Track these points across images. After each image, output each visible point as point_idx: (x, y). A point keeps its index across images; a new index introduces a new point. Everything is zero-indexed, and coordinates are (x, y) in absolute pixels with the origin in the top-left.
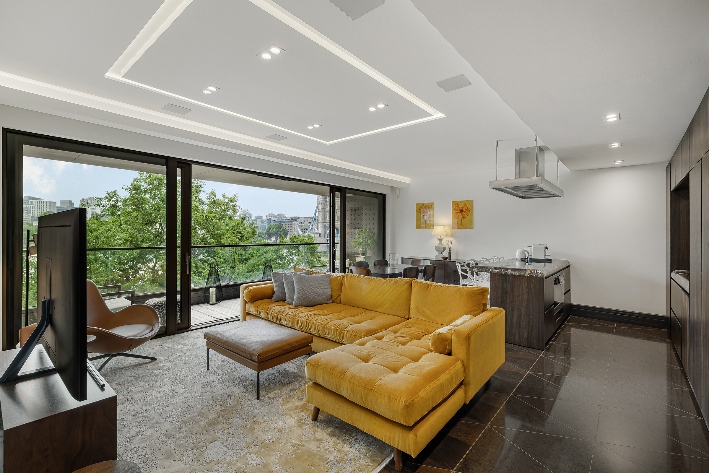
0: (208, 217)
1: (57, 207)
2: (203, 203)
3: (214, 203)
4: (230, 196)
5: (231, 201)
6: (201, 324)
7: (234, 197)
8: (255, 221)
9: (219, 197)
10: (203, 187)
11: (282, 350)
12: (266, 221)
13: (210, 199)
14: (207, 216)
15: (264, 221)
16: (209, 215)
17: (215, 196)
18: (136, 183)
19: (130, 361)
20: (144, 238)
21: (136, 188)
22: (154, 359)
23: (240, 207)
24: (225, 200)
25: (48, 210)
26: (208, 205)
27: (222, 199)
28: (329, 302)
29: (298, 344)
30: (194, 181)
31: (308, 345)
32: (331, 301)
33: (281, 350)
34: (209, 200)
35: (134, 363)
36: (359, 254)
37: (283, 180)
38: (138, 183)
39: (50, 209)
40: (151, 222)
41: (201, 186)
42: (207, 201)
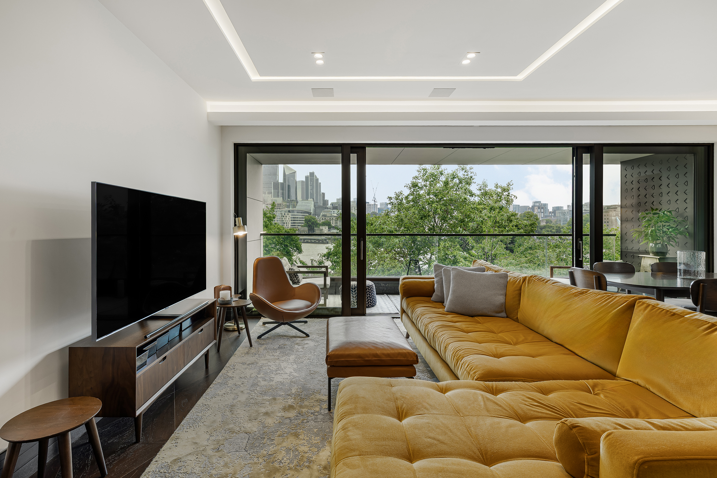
0: (477, 209)
1: (378, 208)
2: (472, 195)
3: (485, 194)
4: (504, 185)
5: (504, 190)
6: (380, 313)
7: (508, 185)
8: (552, 213)
9: (491, 187)
10: (475, 178)
11: (363, 359)
12: (568, 212)
13: (481, 190)
14: (475, 208)
15: (565, 212)
16: (478, 207)
17: (486, 186)
18: (414, 180)
19: (294, 332)
20: (419, 231)
21: (415, 185)
22: (308, 336)
23: (515, 196)
24: (498, 190)
25: (373, 211)
26: (478, 196)
27: (495, 189)
28: (500, 315)
29: (389, 359)
30: (465, 173)
31: (412, 365)
32: (503, 314)
33: (361, 359)
34: (480, 192)
35: (294, 335)
36: (647, 253)
37: (482, 149)
38: (417, 181)
39: (374, 210)
40: (425, 216)
41: (471, 177)
42: (478, 193)
